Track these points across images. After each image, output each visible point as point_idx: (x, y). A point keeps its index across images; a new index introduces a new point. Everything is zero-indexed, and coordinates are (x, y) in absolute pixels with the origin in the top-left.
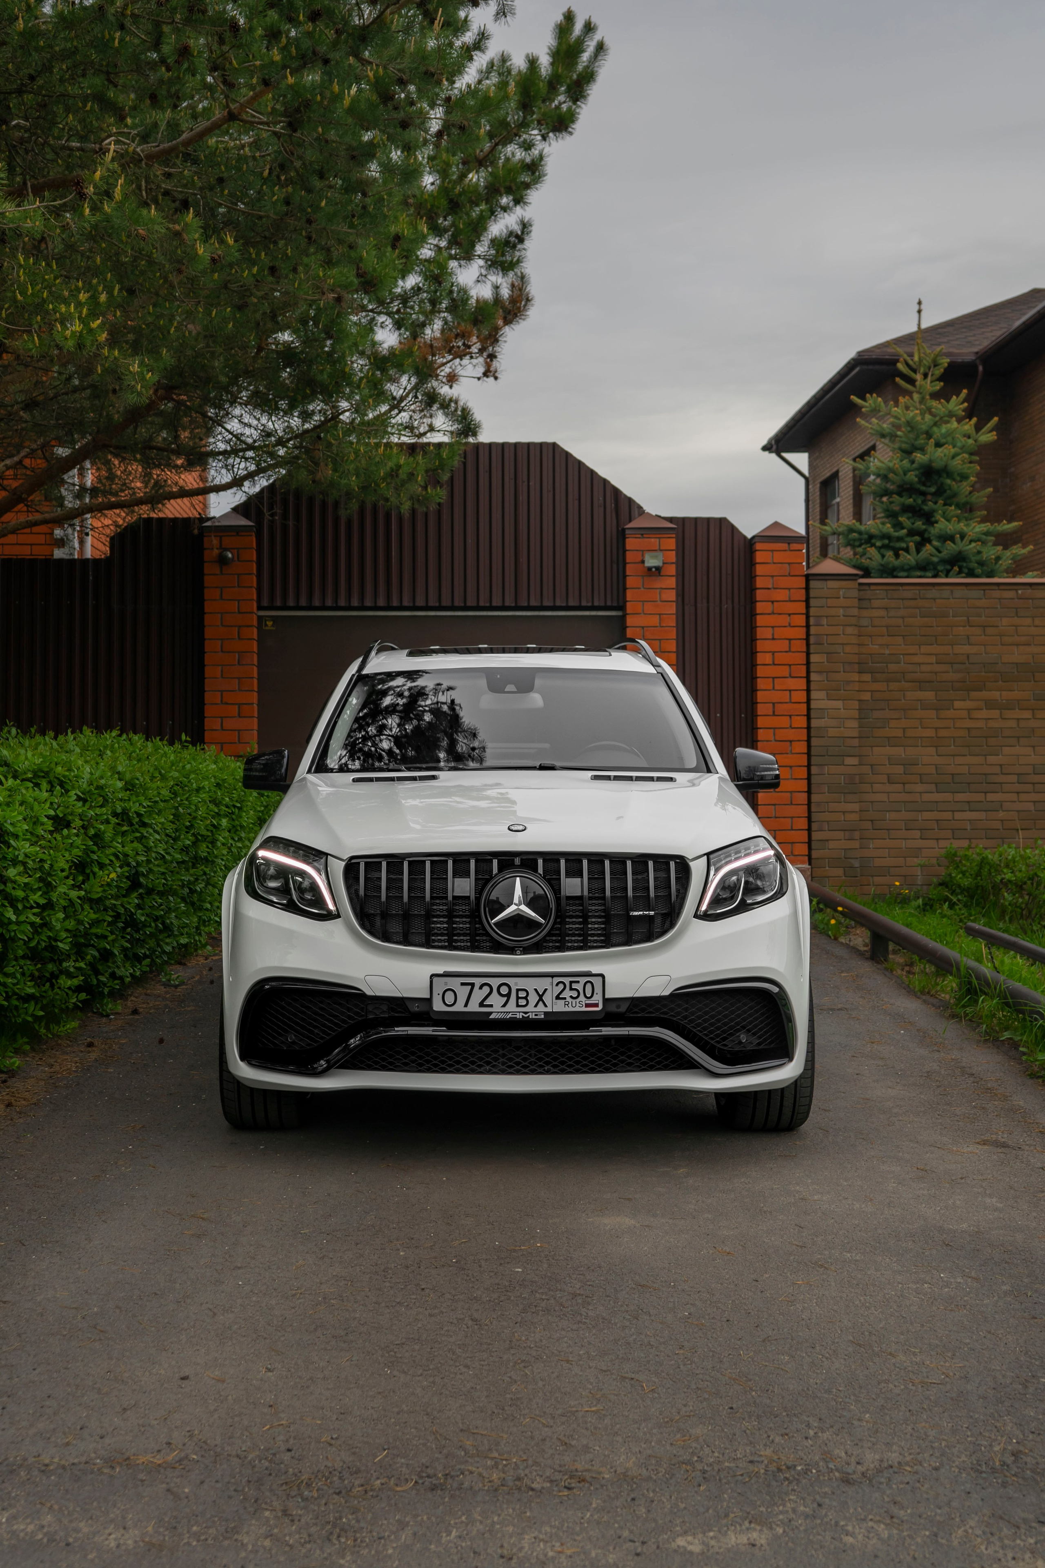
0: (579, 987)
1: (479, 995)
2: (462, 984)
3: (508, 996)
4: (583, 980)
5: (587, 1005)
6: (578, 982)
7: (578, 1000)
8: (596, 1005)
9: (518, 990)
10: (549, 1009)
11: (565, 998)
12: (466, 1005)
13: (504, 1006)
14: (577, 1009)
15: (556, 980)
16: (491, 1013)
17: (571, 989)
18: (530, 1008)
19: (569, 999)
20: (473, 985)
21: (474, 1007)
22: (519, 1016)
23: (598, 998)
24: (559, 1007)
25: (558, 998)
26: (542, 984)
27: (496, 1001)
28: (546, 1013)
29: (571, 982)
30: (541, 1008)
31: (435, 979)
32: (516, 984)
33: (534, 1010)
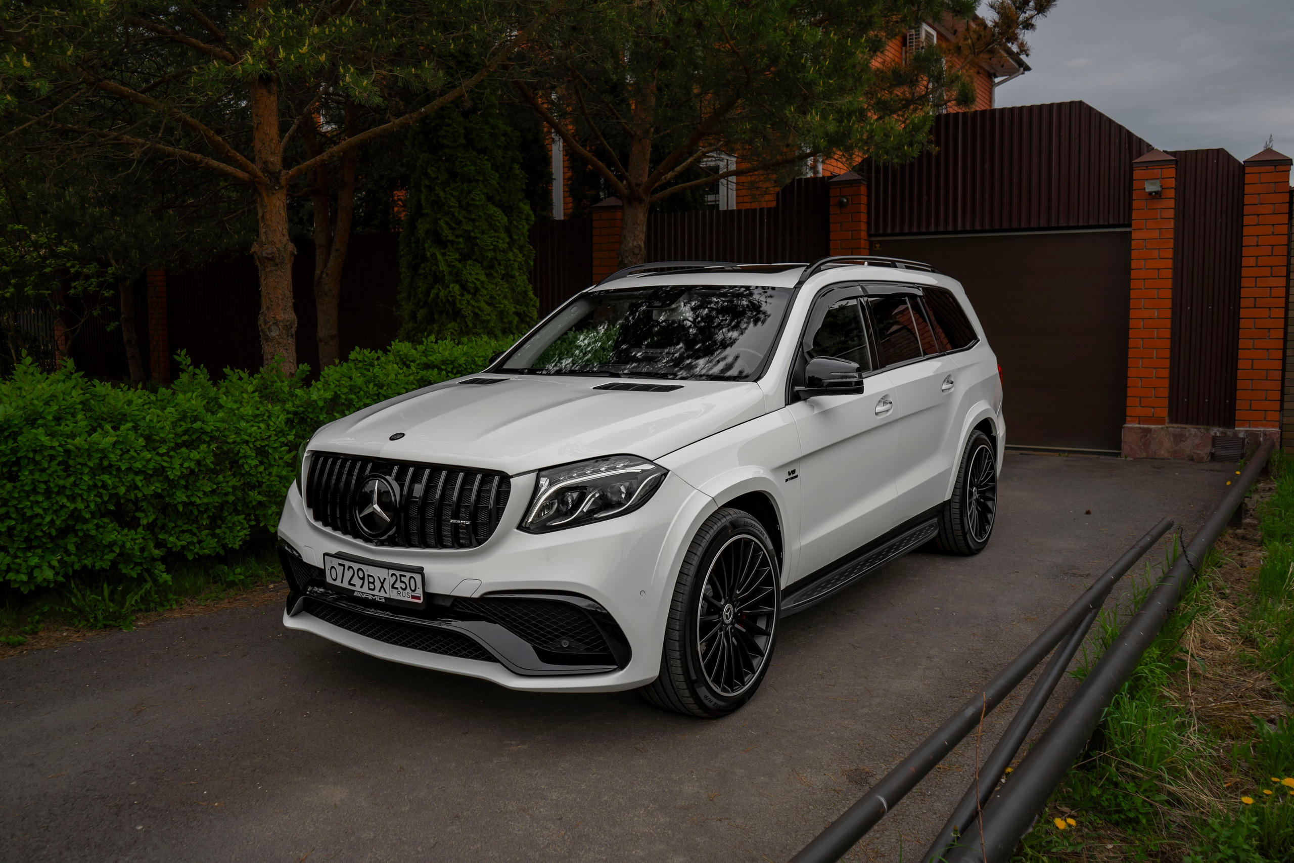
0: (406, 580)
1: (348, 574)
2: (340, 564)
3: (363, 579)
4: (408, 575)
5: (413, 597)
6: (405, 576)
7: (406, 591)
8: (419, 598)
9: (369, 576)
10: (387, 596)
11: (397, 588)
12: (342, 582)
13: (362, 587)
14: (406, 599)
15: (391, 572)
16: (354, 591)
17: (401, 581)
18: (376, 592)
19: (400, 589)
20: (343, 565)
21: (345, 585)
22: (370, 597)
23: (419, 592)
24: (394, 595)
25: (393, 587)
26: (383, 573)
27: (357, 581)
28: (386, 598)
29: (401, 576)
30: (382, 594)
31: (326, 557)
32: (367, 570)
33: (379, 595)
